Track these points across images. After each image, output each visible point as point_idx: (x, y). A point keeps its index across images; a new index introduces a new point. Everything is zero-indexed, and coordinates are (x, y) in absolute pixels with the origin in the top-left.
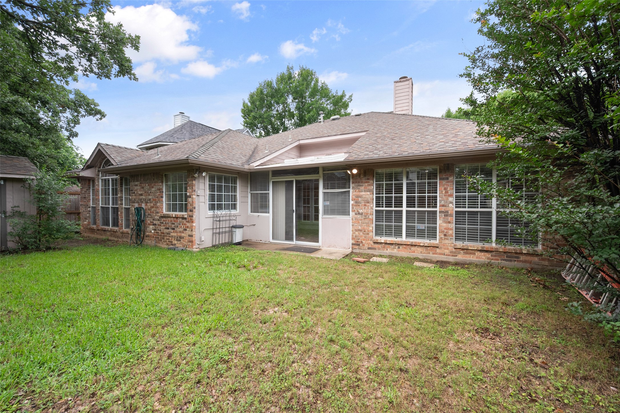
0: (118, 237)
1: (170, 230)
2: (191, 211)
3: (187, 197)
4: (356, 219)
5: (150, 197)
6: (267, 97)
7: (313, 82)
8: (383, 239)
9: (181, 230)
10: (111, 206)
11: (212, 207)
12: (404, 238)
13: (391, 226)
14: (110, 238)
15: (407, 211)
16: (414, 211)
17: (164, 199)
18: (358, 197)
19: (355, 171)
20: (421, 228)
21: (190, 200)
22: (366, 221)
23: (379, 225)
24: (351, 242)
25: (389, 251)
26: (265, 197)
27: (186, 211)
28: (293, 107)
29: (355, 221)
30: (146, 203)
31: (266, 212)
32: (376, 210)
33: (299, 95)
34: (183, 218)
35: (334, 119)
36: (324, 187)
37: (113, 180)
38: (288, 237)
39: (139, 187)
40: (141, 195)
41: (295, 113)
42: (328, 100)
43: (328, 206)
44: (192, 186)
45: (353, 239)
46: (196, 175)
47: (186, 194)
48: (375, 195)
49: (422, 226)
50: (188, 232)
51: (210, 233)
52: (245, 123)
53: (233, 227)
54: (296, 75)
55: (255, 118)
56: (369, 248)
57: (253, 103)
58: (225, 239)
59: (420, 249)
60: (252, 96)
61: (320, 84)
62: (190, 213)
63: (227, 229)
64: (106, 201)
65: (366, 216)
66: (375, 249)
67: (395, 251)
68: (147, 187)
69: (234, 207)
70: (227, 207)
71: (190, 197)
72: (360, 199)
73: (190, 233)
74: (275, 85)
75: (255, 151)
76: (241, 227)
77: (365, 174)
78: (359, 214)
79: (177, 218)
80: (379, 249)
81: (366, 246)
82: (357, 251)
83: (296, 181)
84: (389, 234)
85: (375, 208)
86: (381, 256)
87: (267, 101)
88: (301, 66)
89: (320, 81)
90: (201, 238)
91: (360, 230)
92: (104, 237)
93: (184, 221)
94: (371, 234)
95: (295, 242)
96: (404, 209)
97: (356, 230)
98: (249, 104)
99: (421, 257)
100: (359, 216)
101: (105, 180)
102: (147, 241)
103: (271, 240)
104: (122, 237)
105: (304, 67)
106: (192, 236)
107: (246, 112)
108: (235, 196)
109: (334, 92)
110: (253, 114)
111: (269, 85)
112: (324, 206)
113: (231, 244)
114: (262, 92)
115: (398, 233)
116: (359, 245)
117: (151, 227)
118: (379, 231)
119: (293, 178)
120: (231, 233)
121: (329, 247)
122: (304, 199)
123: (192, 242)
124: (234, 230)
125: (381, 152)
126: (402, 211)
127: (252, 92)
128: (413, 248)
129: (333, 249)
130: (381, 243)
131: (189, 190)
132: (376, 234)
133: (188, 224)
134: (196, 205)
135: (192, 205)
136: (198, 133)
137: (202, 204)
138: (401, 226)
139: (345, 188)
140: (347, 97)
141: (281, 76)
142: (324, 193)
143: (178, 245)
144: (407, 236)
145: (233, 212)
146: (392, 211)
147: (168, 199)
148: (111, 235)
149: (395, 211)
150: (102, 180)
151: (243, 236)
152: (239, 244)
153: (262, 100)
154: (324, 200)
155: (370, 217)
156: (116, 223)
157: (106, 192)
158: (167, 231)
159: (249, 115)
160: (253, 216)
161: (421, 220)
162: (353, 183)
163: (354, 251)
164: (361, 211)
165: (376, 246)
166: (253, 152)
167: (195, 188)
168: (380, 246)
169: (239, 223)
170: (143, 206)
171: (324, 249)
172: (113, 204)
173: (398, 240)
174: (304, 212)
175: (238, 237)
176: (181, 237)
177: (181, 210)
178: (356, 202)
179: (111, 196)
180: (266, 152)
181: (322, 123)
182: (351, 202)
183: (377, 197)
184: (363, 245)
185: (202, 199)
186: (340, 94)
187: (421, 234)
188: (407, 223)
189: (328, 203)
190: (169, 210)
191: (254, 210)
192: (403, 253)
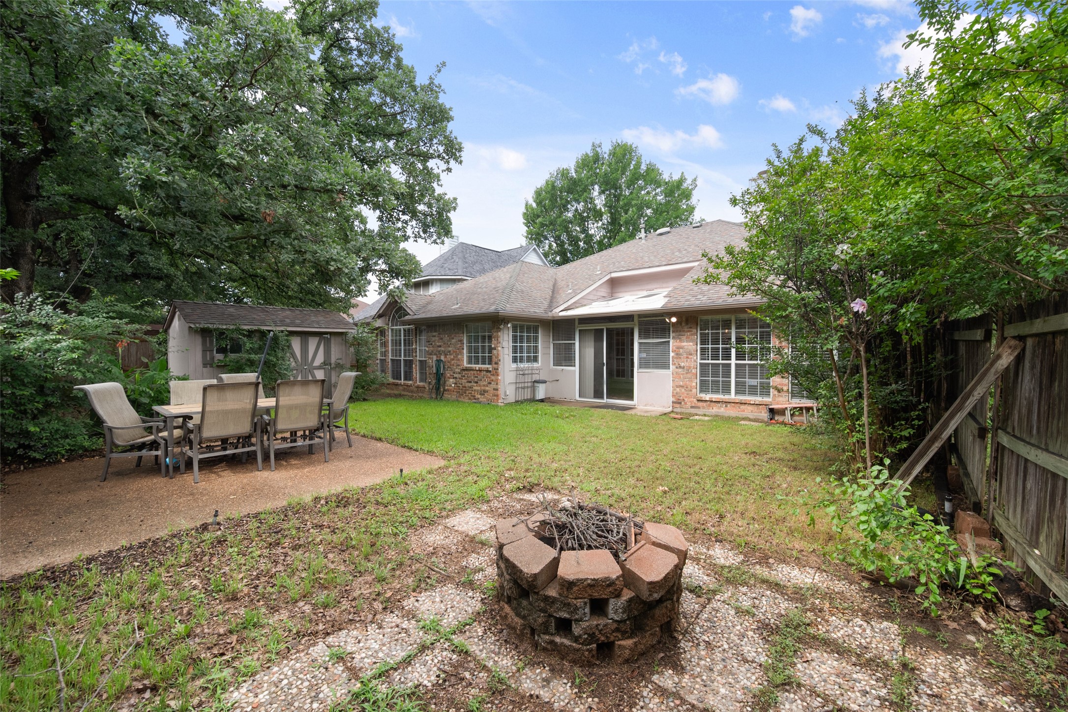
0: (412, 392)
1: (473, 384)
2: (496, 363)
3: (491, 350)
4: (677, 373)
5: (450, 349)
6: (561, 192)
7: (633, 163)
8: (707, 397)
9: (485, 383)
10: (402, 358)
11: (515, 360)
12: (733, 396)
13: (718, 381)
14: (403, 393)
15: (736, 365)
16: (745, 365)
17: (465, 351)
18: (679, 348)
19: (674, 320)
20: (753, 384)
21: (495, 352)
22: (689, 376)
23: (705, 381)
24: (672, 399)
25: (715, 410)
26: (570, 348)
27: (490, 363)
28: (600, 202)
29: (676, 376)
30: (446, 355)
31: (571, 366)
32: (700, 364)
33: (609, 185)
34: (488, 371)
35: (661, 234)
36: (640, 337)
37: (404, 330)
38: (598, 394)
39: (437, 338)
40: (440, 346)
41: (603, 210)
42: (658, 187)
43: (644, 358)
44: (498, 337)
45: (673, 396)
46: (502, 326)
47: (490, 347)
48: (699, 346)
49: (753, 382)
50: (493, 385)
51: (513, 387)
52: (529, 233)
53: (535, 382)
54: (606, 156)
55: (542, 225)
56: (692, 407)
57: (539, 203)
58: (528, 395)
59: (750, 408)
60: (538, 193)
61: (643, 167)
62: (495, 366)
63: (529, 384)
64: (397, 352)
65: (688, 370)
66: (698, 408)
67: (722, 410)
68: (446, 338)
69: (535, 359)
70: (529, 360)
71: (495, 349)
72: (681, 350)
73: (495, 386)
74: (574, 174)
75: (555, 290)
76: (544, 382)
77: (687, 322)
78: (680, 367)
79: (480, 370)
80: (704, 408)
81: (689, 404)
82: (678, 410)
83: (607, 329)
84: (716, 391)
85: (699, 361)
86: (705, 415)
87: (561, 199)
88: (614, 141)
89: (643, 161)
90: (505, 392)
91: (682, 387)
92: (396, 392)
93: (489, 374)
94: (694, 390)
95: (605, 400)
96: (733, 361)
97: (677, 387)
98: (534, 205)
99: (751, 417)
100: (680, 370)
101: (396, 330)
102: (446, 395)
103: (578, 398)
104: (417, 392)
105: (619, 142)
106: (497, 390)
107: (530, 218)
108: (536, 347)
109: (666, 177)
110: (540, 220)
111: (564, 173)
112: (640, 359)
113: (533, 400)
114: (554, 187)
115: (727, 390)
116: (680, 403)
117: (451, 380)
118: (704, 387)
119: (604, 327)
120: (534, 389)
121: (646, 405)
122: (618, 350)
123: (497, 396)
124: (536, 384)
125: (705, 298)
126: (730, 364)
127: (539, 187)
128: (742, 407)
129: (649, 408)
130: (706, 401)
131: (494, 341)
132: (701, 391)
133: (493, 378)
134: (501, 358)
135: (497, 357)
136: (472, 259)
137: (506, 356)
138: (730, 382)
139: (665, 338)
140: (689, 181)
141: (583, 160)
142: (640, 344)
143: (482, 399)
144: (737, 393)
145: (535, 365)
146: (719, 364)
147: (470, 352)
148: (404, 390)
149: (723, 364)
150: (392, 330)
151: (546, 393)
152: (542, 401)
153: (553, 198)
154: (640, 352)
155: (694, 371)
156: (408, 376)
157: (397, 343)
158: (470, 384)
159: (533, 221)
160: (556, 370)
161: (753, 376)
162: (673, 332)
163: (675, 410)
164: (682, 364)
165: (700, 404)
166: (553, 292)
167: (500, 340)
168: (705, 404)
169: (542, 378)
170: (442, 358)
171: (641, 407)
172: (405, 356)
173: (726, 397)
174: (618, 365)
175: (541, 393)
176: (485, 391)
177: (484, 363)
178: (677, 354)
179: (402, 348)
180: (570, 291)
181: (643, 241)
182: (672, 354)
183: (702, 349)
184: (686, 403)
185: (506, 351)
186: (676, 177)
187: (753, 391)
188: (736, 377)
189: (644, 355)
190: (470, 362)
191: (557, 363)
192: (731, 412)
